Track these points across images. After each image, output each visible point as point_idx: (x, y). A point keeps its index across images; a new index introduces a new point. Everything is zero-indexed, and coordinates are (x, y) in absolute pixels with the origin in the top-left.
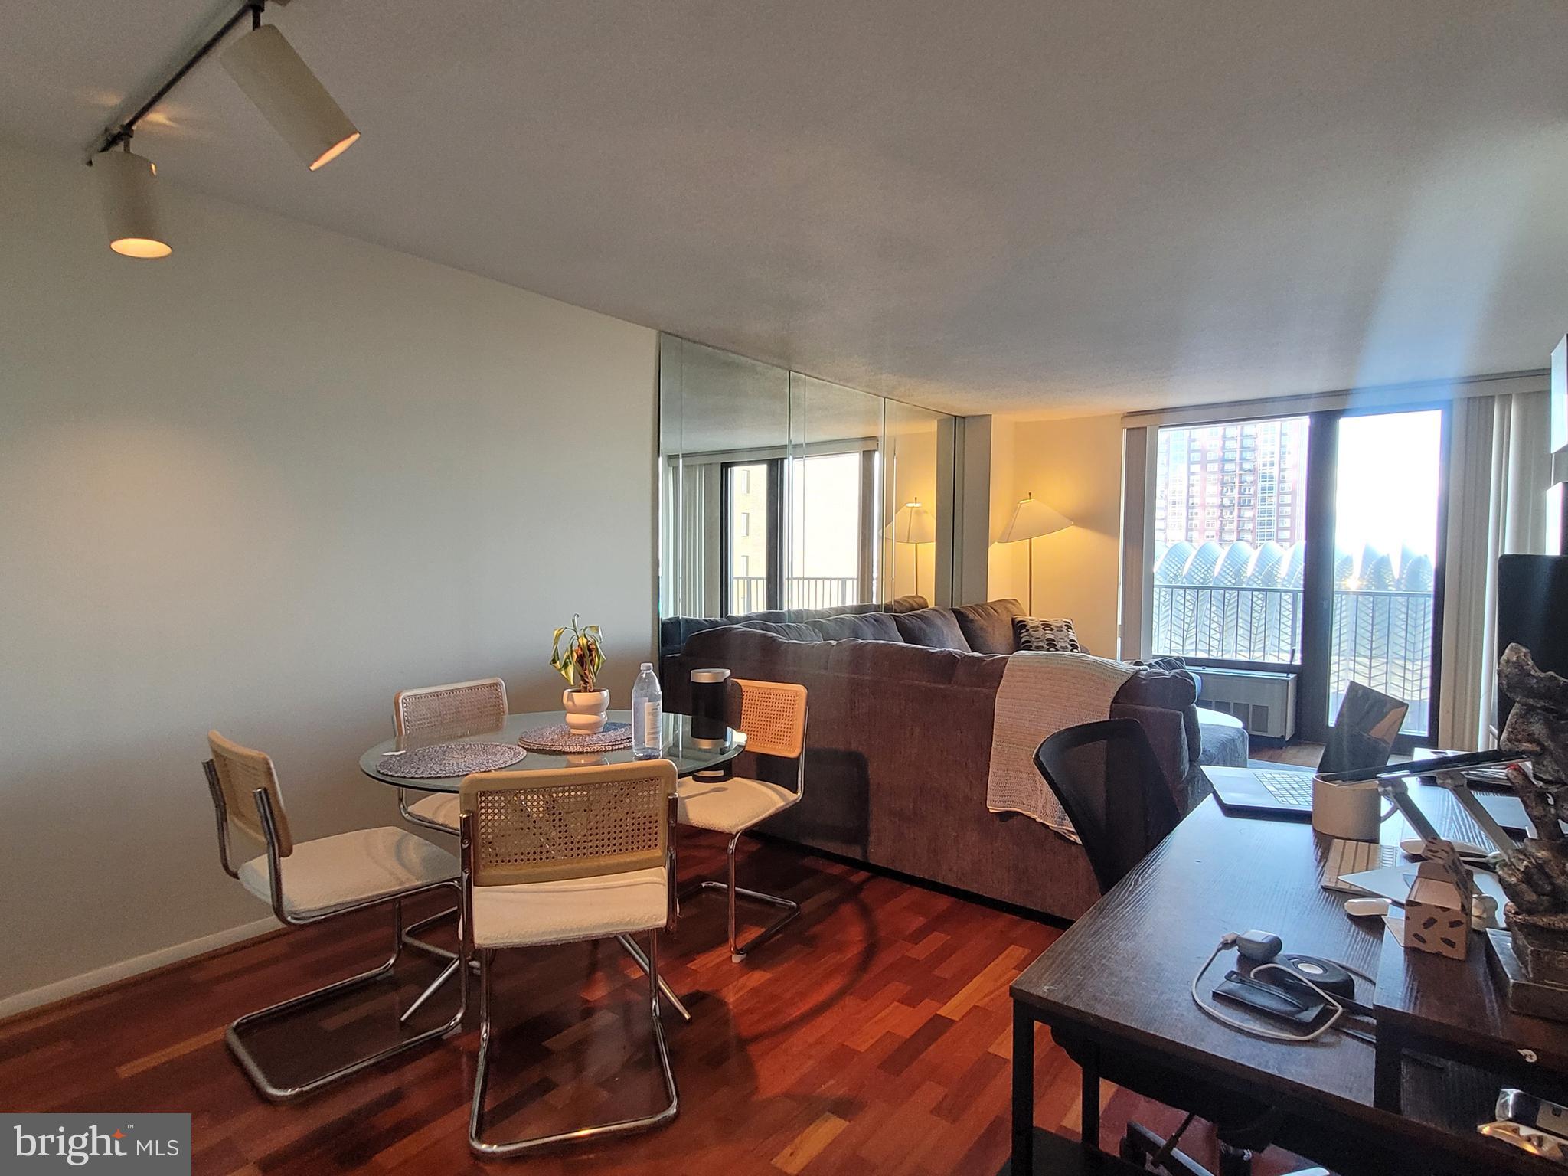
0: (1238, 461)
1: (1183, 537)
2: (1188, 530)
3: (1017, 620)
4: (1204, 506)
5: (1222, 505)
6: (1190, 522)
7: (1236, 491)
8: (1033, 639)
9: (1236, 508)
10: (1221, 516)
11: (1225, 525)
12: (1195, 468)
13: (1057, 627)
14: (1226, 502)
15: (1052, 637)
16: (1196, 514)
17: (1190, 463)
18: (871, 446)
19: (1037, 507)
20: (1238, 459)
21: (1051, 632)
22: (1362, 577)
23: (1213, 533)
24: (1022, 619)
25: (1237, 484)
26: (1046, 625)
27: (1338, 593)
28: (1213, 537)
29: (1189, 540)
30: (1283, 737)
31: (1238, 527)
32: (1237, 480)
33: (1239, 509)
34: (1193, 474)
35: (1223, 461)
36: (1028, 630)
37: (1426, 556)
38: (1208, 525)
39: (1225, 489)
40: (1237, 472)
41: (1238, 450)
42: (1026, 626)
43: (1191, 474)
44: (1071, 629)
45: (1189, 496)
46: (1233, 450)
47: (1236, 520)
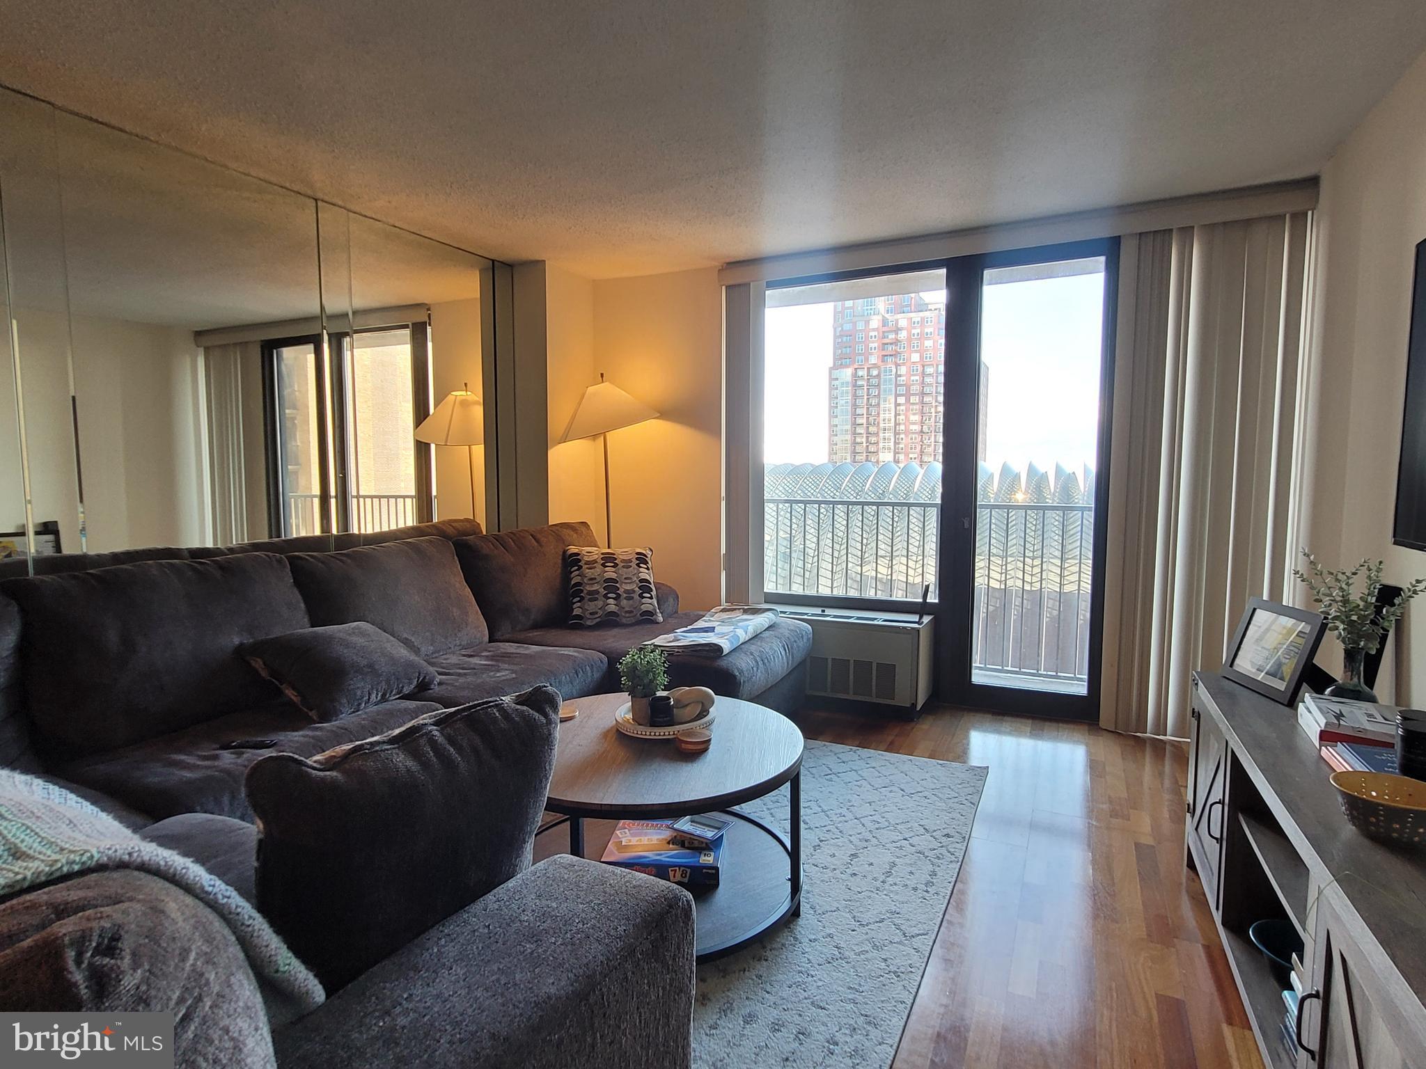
0: (934, 394)
1: (892, 459)
2: (895, 453)
3: (570, 552)
4: (907, 432)
5: (922, 431)
6: (897, 446)
7: (933, 419)
8: (585, 580)
9: (933, 434)
10: (922, 441)
11: (925, 449)
12: (901, 400)
13: (623, 561)
14: (925, 429)
15: (614, 576)
16: (902, 439)
17: (897, 396)
18: (422, 317)
19: (607, 394)
20: (934, 392)
21: (613, 569)
22: (1026, 492)
23: (916, 456)
24: (576, 551)
25: (933, 414)
26: (609, 559)
27: (982, 506)
28: (915, 458)
29: (897, 461)
30: (914, 705)
31: (935, 450)
32: (933, 410)
33: (935, 436)
34: (899, 405)
35: (923, 394)
36: (580, 567)
37: (1074, 473)
38: (911, 448)
39: (924, 419)
40: (934, 404)
41: (934, 385)
42: (580, 561)
43: (897, 405)
44: (646, 563)
45: (896, 424)
46: (931, 385)
47: (933, 444)
